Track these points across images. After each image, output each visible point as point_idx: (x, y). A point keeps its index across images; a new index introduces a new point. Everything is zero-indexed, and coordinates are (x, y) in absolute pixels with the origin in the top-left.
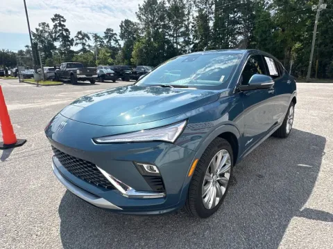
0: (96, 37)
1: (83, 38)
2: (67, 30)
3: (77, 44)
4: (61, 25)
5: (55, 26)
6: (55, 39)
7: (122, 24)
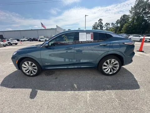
0: (112, 24)
1: (107, 25)
2: (102, 23)
3: (105, 27)
4: (101, 22)
5: (99, 23)
6: (98, 27)
7: (121, 17)
